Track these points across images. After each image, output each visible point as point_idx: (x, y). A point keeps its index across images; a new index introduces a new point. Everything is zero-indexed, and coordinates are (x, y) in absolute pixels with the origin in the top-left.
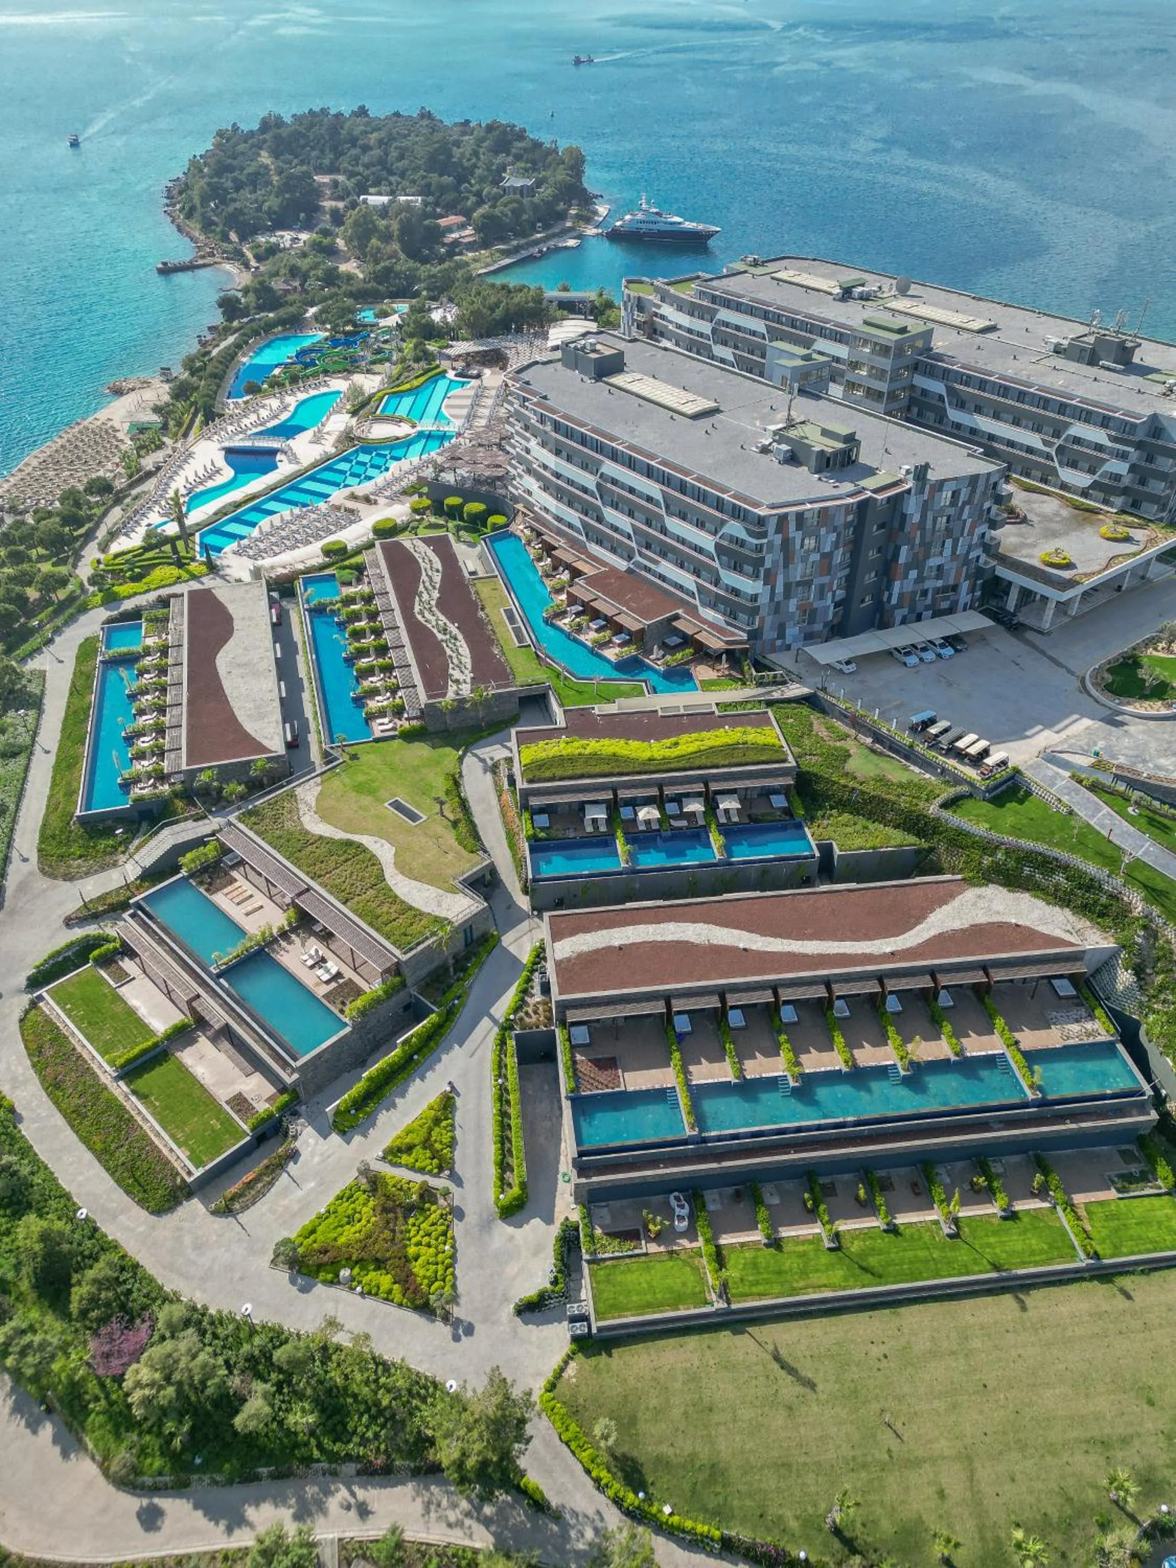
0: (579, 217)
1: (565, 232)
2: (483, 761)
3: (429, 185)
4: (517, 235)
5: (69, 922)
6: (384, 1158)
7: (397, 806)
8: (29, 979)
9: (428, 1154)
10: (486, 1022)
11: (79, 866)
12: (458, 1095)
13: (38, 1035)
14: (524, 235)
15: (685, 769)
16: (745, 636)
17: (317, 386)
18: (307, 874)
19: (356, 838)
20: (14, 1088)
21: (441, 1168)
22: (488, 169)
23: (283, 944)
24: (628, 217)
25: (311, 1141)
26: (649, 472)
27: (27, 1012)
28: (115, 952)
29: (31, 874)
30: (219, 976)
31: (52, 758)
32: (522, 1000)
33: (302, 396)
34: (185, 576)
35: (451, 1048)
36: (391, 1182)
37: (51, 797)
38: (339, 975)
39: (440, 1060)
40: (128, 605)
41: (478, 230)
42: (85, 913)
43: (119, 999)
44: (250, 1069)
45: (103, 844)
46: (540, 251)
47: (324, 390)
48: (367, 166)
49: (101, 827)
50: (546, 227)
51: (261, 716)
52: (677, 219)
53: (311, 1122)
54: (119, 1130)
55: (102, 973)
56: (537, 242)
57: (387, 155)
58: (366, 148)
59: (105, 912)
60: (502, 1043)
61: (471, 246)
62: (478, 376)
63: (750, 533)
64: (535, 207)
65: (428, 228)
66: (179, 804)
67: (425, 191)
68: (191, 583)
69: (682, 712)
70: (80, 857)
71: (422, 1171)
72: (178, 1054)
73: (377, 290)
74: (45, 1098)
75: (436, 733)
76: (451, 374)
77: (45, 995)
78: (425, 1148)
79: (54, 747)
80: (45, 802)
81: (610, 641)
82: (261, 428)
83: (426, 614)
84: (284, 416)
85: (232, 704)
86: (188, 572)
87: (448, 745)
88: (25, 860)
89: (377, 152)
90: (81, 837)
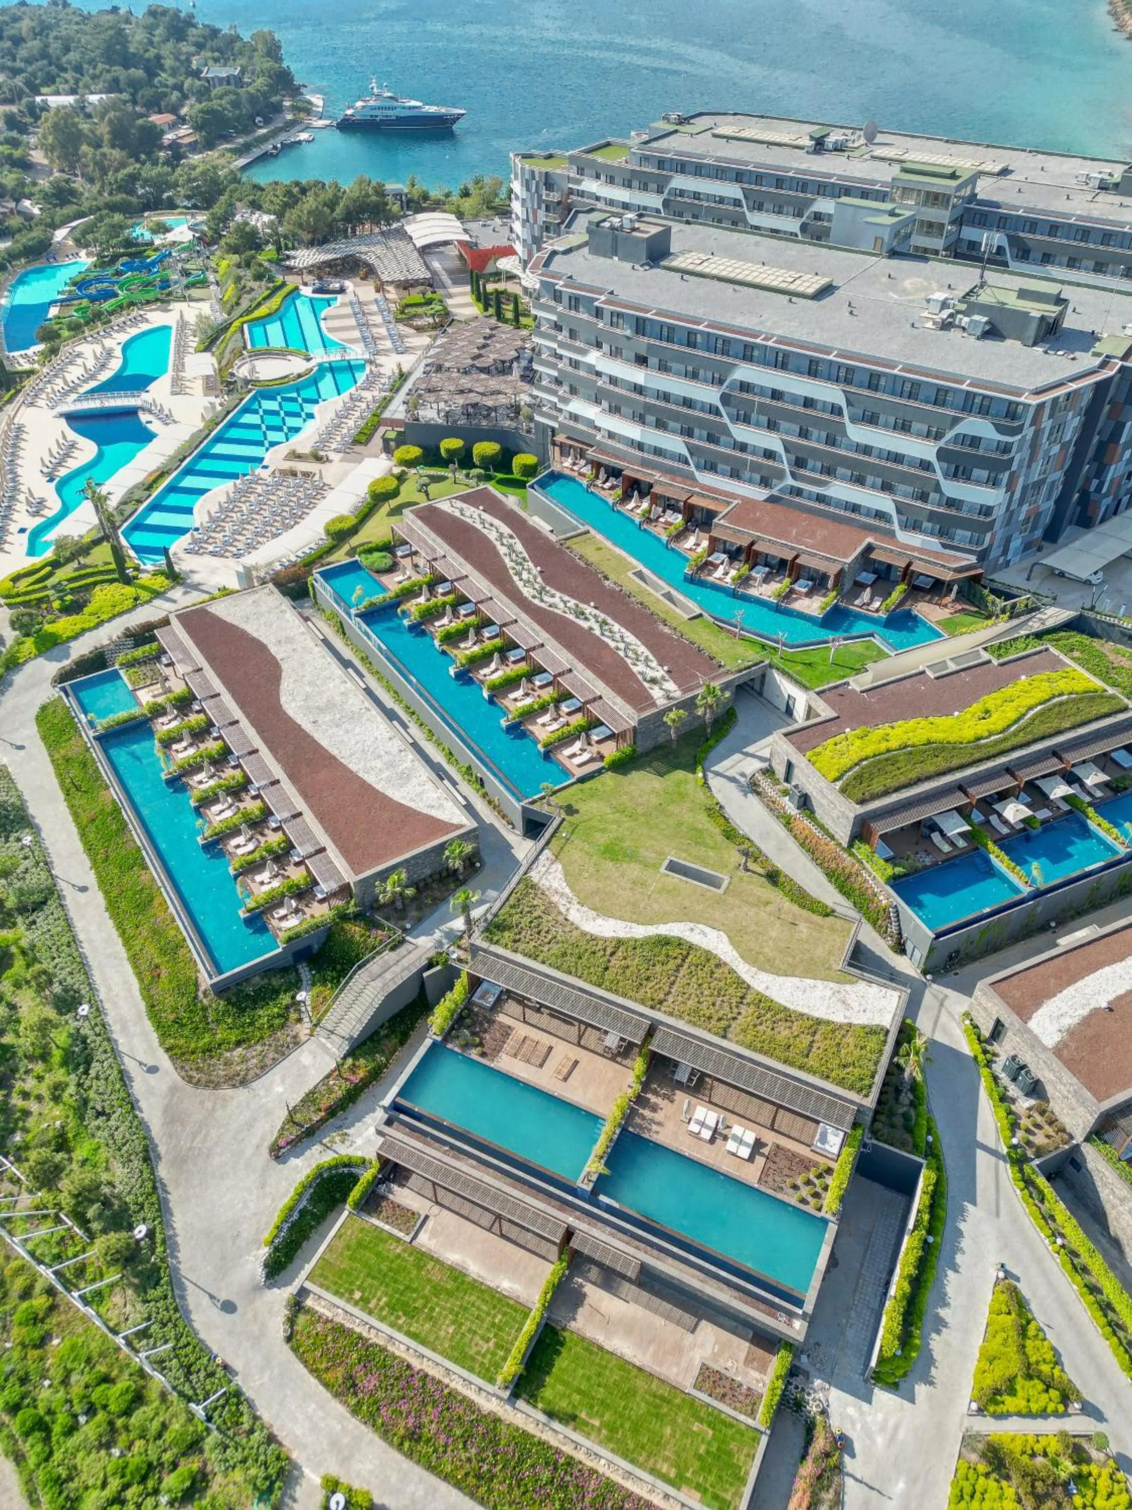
0: (295, 109)
1: (290, 125)
2: (732, 780)
3: (116, 80)
4: (239, 133)
5: (278, 1153)
6: (981, 1411)
7: (673, 867)
8: (266, 1265)
9: (1041, 1386)
10: (982, 1158)
11: (244, 1060)
12: (1018, 1279)
13: (335, 1360)
14: (246, 131)
15: (1027, 744)
16: (973, 559)
17: (135, 322)
18: (643, 1002)
19: (664, 930)
20: (345, 1461)
21: (1065, 1399)
22: (177, 59)
23: (646, 1113)
24: (359, 104)
25: (851, 1411)
26: (813, 369)
27: (291, 1321)
28: (377, 1182)
29: (173, 1089)
30: (595, 1192)
31: (98, 898)
32: (1010, 1112)
33: (123, 337)
34: (145, 595)
35: (962, 1211)
36: (1017, 1447)
37: (134, 959)
38: (758, 1145)
39: (960, 1234)
40: (81, 648)
41: (197, 128)
42: (296, 1131)
43: (423, 1258)
44: (689, 1319)
45: (264, 1014)
46: (275, 148)
47: (144, 327)
48: (28, 61)
49: (250, 990)
50: (267, 122)
51: (405, 777)
52: (414, 103)
53: (832, 1379)
54: (563, 1487)
55: (375, 1221)
56: (265, 139)
57: (47, 46)
58: (18, 41)
59: (323, 1121)
60: (1028, 1183)
61: (194, 147)
62: (342, 291)
63: (999, 429)
64: (252, 99)
65: (142, 128)
66: (356, 930)
67: (114, 86)
68: (157, 602)
69: (952, 667)
70: (238, 1043)
71: (1043, 1414)
72: (573, 1325)
73: (130, 204)
74: (407, 1465)
75: (647, 754)
76: (307, 291)
77: (308, 1285)
78: (1029, 1377)
79: (90, 879)
80: (128, 969)
81: (792, 591)
82: (93, 384)
83: (546, 598)
84: (115, 365)
85: (353, 767)
86: (144, 588)
87: (677, 767)
88: (153, 1070)
89: (35, 45)
90: (226, 1013)
